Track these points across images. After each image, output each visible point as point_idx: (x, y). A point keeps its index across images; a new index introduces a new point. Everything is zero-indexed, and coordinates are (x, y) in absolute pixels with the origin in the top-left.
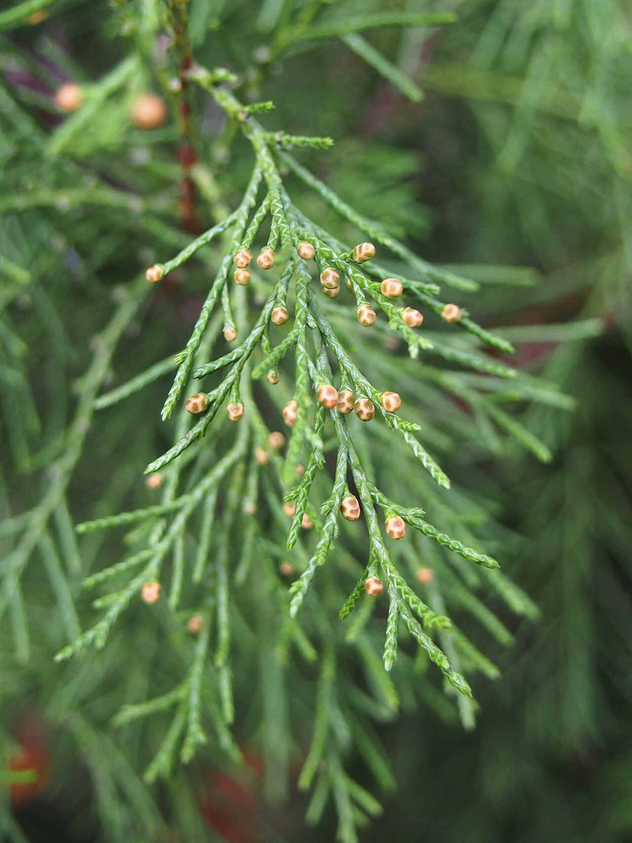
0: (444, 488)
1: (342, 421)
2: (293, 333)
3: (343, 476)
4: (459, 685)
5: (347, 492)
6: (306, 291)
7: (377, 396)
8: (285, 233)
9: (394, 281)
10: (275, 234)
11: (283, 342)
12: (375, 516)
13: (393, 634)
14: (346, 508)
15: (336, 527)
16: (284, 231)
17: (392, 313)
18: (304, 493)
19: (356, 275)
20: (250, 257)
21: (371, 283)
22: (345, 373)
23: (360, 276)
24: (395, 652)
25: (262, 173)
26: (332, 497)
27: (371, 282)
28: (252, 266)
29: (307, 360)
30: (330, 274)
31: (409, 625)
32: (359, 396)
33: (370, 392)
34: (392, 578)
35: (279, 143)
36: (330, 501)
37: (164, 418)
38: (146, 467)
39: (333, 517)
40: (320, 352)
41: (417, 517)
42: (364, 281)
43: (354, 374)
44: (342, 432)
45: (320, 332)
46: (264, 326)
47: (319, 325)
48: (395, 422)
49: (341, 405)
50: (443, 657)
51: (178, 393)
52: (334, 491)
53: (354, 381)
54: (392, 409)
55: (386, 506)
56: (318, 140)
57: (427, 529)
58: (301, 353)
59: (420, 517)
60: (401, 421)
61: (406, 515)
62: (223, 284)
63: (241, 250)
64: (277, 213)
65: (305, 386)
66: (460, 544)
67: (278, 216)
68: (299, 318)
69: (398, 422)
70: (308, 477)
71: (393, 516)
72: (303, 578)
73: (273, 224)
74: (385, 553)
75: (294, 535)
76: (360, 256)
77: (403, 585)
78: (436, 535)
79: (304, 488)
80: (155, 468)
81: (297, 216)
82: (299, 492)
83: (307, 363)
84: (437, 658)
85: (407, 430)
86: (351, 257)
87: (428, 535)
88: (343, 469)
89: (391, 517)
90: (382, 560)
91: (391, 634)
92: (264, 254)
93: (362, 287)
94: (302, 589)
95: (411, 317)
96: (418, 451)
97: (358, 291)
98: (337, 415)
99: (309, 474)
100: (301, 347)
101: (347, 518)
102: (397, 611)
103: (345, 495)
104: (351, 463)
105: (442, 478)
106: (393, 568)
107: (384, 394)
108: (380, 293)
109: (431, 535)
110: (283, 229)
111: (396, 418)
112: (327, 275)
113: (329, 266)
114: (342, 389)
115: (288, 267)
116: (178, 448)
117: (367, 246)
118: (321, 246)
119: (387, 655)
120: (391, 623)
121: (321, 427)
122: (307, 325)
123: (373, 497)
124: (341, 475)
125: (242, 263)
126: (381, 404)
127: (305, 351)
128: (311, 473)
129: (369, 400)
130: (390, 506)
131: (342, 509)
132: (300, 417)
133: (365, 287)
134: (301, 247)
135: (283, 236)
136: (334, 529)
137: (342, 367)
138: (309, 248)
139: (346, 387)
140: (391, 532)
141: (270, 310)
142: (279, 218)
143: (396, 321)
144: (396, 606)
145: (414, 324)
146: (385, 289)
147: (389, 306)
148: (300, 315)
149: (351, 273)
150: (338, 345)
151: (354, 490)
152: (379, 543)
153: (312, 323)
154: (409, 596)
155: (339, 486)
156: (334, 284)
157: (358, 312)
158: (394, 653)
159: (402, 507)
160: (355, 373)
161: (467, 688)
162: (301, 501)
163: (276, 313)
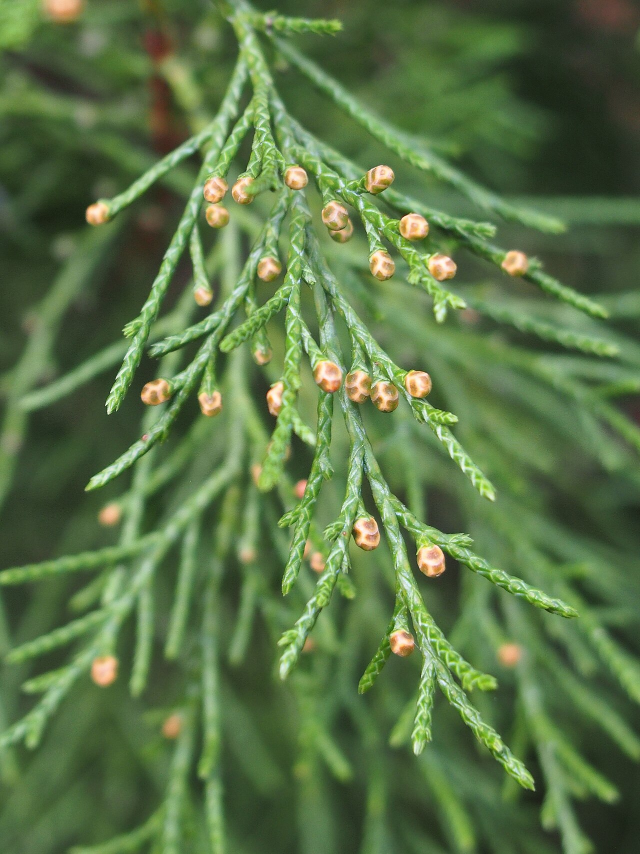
0: (489, 499)
1: (354, 413)
2: (283, 291)
3: (356, 489)
4: (516, 774)
5: (362, 511)
6: (303, 234)
7: (400, 377)
8: (269, 154)
9: (417, 218)
10: (257, 155)
11: (268, 303)
12: (403, 545)
13: (425, 705)
14: (360, 533)
15: (345, 558)
16: (268, 151)
17: (414, 261)
18: (306, 515)
19: (368, 210)
20: (225, 188)
21: (389, 221)
22: (358, 346)
23: (373, 211)
24: (428, 729)
25: (247, 71)
26: (340, 517)
27: (388, 219)
28: (226, 199)
29: (301, 328)
30: (334, 209)
31: (449, 693)
32: (377, 378)
33: (391, 371)
34: (424, 628)
35: (271, 27)
36: (337, 523)
37: (109, 411)
38: (88, 481)
39: (341, 544)
40: (325, 318)
41: (461, 546)
42: (378, 219)
43: (371, 348)
44: (355, 430)
45: (325, 290)
46: (248, 284)
47: (323, 281)
48: (425, 413)
49: (352, 391)
50: (494, 737)
51: (128, 376)
52: (344, 508)
53: (370, 356)
54: (418, 394)
55: (417, 531)
56: (322, 23)
57: (476, 563)
58: (293, 318)
59: (466, 547)
60: (431, 411)
61: (446, 544)
62: (192, 227)
63: (212, 179)
64: (261, 127)
65: (296, 362)
66: (523, 584)
67: (261, 131)
68: (292, 270)
69: (429, 412)
70: (311, 493)
71: (427, 545)
72: (298, 626)
73: (255, 142)
74: (416, 595)
75: (292, 572)
76: (373, 184)
77: (438, 637)
78: (489, 572)
79: (305, 509)
80: (101, 482)
81: (293, 130)
82: (298, 514)
83: (301, 331)
84: (486, 737)
85: (439, 422)
86: (363, 185)
87: (478, 571)
88: (356, 479)
89: (425, 546)
90: (412, 605)
91: (423, 705)
92: (241, 183)
93: (376, 226)
94: (297, 640)
95: (439, 266)
96: (455, 450)
97: (372, 232)
98: (347, 405)
99: (312, 488)
100: (293, 311)
101: (362, 547)
102: (433, 674)
103: (358, 515)
104: (368, 472)
105: (485, 487)
106: (426, 615)
107: (409, 374)
108: (400, 234)
109: (481, 572)
110: (267, 148)
111: (426, 406)
112: (329, 212)
113: (334, 198)
114: (354, 369)
115: (280, 202)
116: (131, 454)
117: (382, 170)
118: (324, 171)
119: (418, 734)
120: (424, 690)
121: (327, 423)
122: (303, 280)
123: (400, 520)
124: (354, 488)
125: (213, 196)
126: (405, 387)
127: (299, 316)
128: (315, 486)
129: (390, 384)
130: (423, 531)
131: (355, 533)
132: (286, 403)
133: (380, 227)
134: (288, 172)
135: (265, 158)
136: (342, 560)
137: (354, 339)
138: (299, 174)
139: (360, 365)
140: (425, 566)
141: (256, 261)
142: (263, 133)
143: (419, 272)
144: (431, 668)
145: (444, 276)
146: (404, 228)
147: (411, 252)
148: (294, 266)
149: (362, 208)
150: (348, 308)
151: (372, 508)
152: (407, 582)
153: (310, 278)
154: (446, 651)
155: (350, 502)
156: (340, 223)
157: (371, 261)
158: (426, 730)
159: (441, 533)
160: (372, 346)
161: (528, 778)
162: (301, 526)
163: (264, 265)
